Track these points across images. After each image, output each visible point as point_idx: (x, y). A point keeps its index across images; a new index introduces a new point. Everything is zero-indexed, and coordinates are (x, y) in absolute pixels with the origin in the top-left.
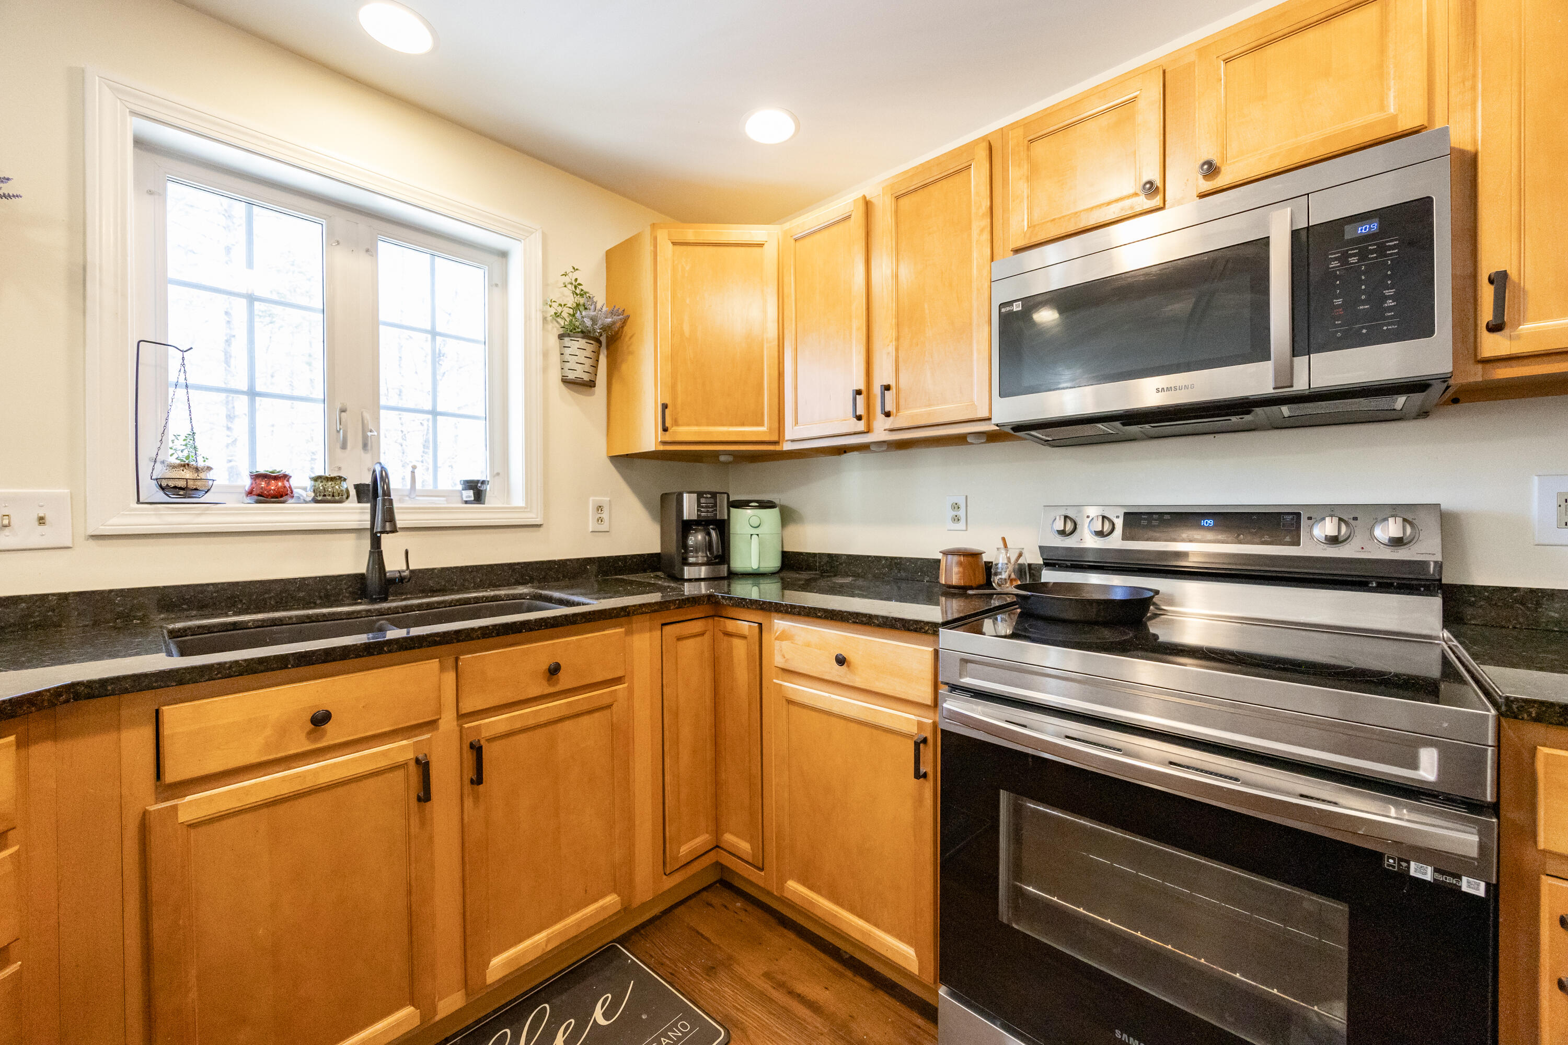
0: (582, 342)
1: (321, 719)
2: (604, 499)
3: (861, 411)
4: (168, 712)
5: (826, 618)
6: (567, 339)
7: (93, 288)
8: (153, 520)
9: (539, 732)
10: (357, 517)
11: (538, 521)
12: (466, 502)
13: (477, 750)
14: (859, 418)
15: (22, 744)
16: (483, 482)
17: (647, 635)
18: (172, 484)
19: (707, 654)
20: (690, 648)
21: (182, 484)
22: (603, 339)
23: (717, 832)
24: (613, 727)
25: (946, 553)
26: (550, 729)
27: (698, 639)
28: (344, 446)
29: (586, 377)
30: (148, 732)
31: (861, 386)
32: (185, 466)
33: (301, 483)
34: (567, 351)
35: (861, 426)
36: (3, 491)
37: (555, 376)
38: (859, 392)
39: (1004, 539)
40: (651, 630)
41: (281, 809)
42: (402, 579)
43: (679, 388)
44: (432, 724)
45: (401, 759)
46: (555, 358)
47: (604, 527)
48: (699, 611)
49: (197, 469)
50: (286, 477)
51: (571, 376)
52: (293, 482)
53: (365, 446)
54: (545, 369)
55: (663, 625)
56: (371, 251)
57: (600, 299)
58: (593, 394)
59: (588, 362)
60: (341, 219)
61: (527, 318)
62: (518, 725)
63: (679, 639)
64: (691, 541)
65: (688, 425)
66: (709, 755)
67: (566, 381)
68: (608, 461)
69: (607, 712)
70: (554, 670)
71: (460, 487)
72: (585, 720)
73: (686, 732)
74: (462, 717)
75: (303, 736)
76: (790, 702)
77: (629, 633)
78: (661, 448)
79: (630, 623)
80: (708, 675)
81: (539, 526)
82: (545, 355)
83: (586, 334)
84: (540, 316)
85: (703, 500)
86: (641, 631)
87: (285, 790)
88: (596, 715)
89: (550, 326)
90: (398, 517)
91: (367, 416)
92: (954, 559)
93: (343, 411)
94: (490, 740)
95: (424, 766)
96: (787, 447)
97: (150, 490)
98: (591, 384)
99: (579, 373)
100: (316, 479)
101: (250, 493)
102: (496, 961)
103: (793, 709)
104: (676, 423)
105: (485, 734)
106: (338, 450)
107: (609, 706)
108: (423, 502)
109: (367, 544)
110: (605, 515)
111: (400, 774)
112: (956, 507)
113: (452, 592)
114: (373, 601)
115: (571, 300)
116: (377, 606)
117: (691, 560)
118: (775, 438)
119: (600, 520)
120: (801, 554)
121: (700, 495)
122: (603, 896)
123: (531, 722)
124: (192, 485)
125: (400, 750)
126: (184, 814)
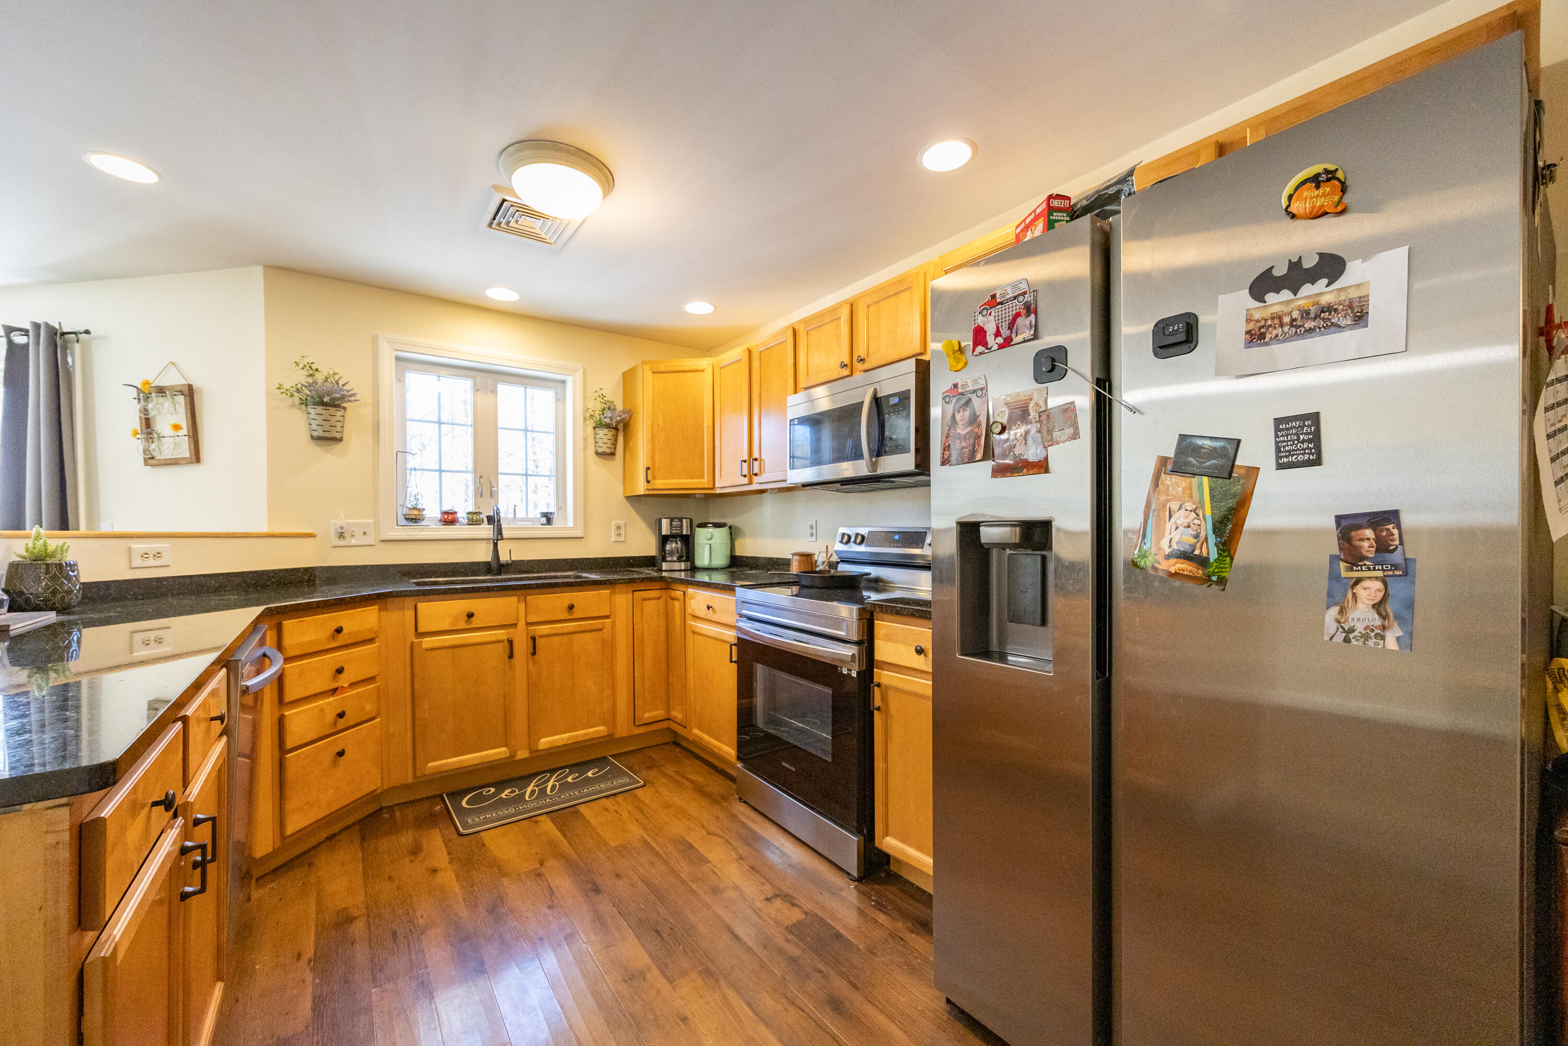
0: (606, 431)
1: (470, 616)
2: (622, 522)
3: (745, 472)
4: (420, 605)
6: (597, 429)
7: (382, 432)
8: (404, 533)
9: (564, 637)
10: (487, 532)
11: (580, 535)
12: (543, 524)
13: (534, 639)
14: (745, 476)
15: (380, 610)
16: (551, 513)
17: (624, 595)
18: (410, 517)
19: (661, 610)
20: (650, 606)
21: (414, 517)
22: (621, 427)
23: (668, 710)
24: (604, 641)
25: (793, 555)
26: (570, 636)
27: (657, 601)
28: (481, 496)
29: (608, 451)
30: (413, 613)
31: (746, 458)
32: (415, 509)
33: (462, 515)
34: (598, 436)
35: (746, 480)
36: (352, 520)
37: (591, 451)
38: (745, 461)
39: (827, 547)
40: (626, 593)
41: (455, 650)
42: (507, 565)
43: (656, 457)
44: (514, 625)
45: (501, 638)
46: (591, 441)
47: (622, 539)
48: (658, 585)
49: (419, 510)
50: (455, 513)
51: (600, 450)
52: (458, 515)
53: (491, 495)
54: (585, 448)
55: (634, 591)
56: (494, 390)
57: (618, 404)
58: (615, 459)
59: (610, 442)
60: (480, 378)
61: (575, 419)
62: (554, 632)
63: (644, 600)
64: (668, 547)
65: (661, 479)
66: (664, 665)
67: (597, 453)
68: (625, 500)
69: (600, 633)
70: (571, 607)
71: (539, 516)
72: (588, 635)
73: (649, 651)
74: (528, 624)
75: (463, 622)
76: (694, 632)
77: (613, 593)
78: (647, 493)
79: (614, 588)
80: (663, 621)
81: (582, 538)
82: (585, 439)
83: (608, 426)
84: (582, 417)
85: (674, 523)
86: (621, 593)
87: (458, 642)
88: (595, 633)
89: (588, 423)
90: (504, 532)
91: (492, 479)
92: (798, 557)
93: (481, 477)
94: (541, 636)
95: (510, 642)
96: (718, 491)
97: (402, 520)
98: (613, 454)
99: (604, 449)
100: (469, 513)
101: (440, 521)
102: (544, 741)
103: (696, 636)
104: (654, 477)
105: (538, 633)
106: (479, 498)
107: (601, 630)
108: (519, 524)
109: (491, 546)
110: (622, 532)
111: (501, 645)
112: (812, 527)
113: (534, 573)
114: (495, 575)
115: (599, 407)
116: (496, 577)
117: (669, 559)
118: (711, 486)
119: (619, 535)
120: (743, 557)
121: (672, 520)
123: (561, 631)
124: (418, 517)
125: (501, 634)
126: (425, 646)
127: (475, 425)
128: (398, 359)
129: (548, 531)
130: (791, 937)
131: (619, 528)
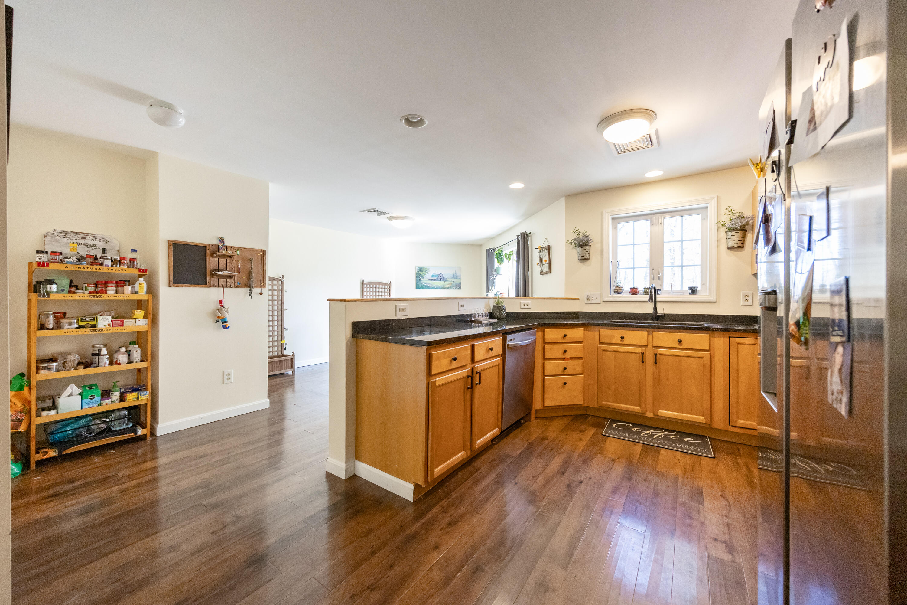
0: (736, 233)
1: (623, 338)
2: (749, 292)
4: (601, 330)
6: (728, 233)
8: (612, 298)
12: (689, 294)
13: (657, 356)
15: (584, 330)
16: (695, 287)
18: (617, 291)
20: (745, 348)
24: (704, 365)
28: (653, 279)
29: (738, 245)
30: (598, 333)
32: (618, 287)
33: (641, 289)
34: (728, 237)
37: (724, 246)
41: (618, 354)
42: (661, 316)
44: (646, 346)
46: (724, 241)
47: (749, 303)
48: (752, 335)
49: (621, 288)
50: (636, 288)
51: (729, 246)
52: (639, 290)
53: (659, 278)
55: (730, 337)
58: (745, 250)
62: (668, 353)
63: (739, 344)
67: (728, 248)
68: (752, 276)
70: (680, 341)
71: (687, 289)
72: (692, 359)
74: (654, 347)
75: (620, 341)
77: (712, 337)
81: (715, 302)
82: (719, 240)
83: (735, 230)
84: (716, 227)
86: (719, 337)
87: (618, 350)
88: (697, 359)
89: (720, 230)
91: (660, 270)
93: (653, 270)
94: (661, 355)
95: (643, 355)
97: (613, 293)
98: (742, 247)
99: (735, 245)
100: (645, 288)
101: (630, 292)
102: (662, 411)
105: (659, 352)
106: (652, 280)
107: (702, 358)
108: (675, 294)
109: (653, 306)
110: (750, 299)
111: (637, 355)
113: (679, 321)
114: (654, 320)
115: (729, 218)
119: (747, 300)
122: (698, 416)
123: (674, 354)
124: (620, 291)
125: (638, 350)
126: (602, 348)
127: (651, 243)
128: (613, 219)
129: (693, 298)
131: (747, 296)
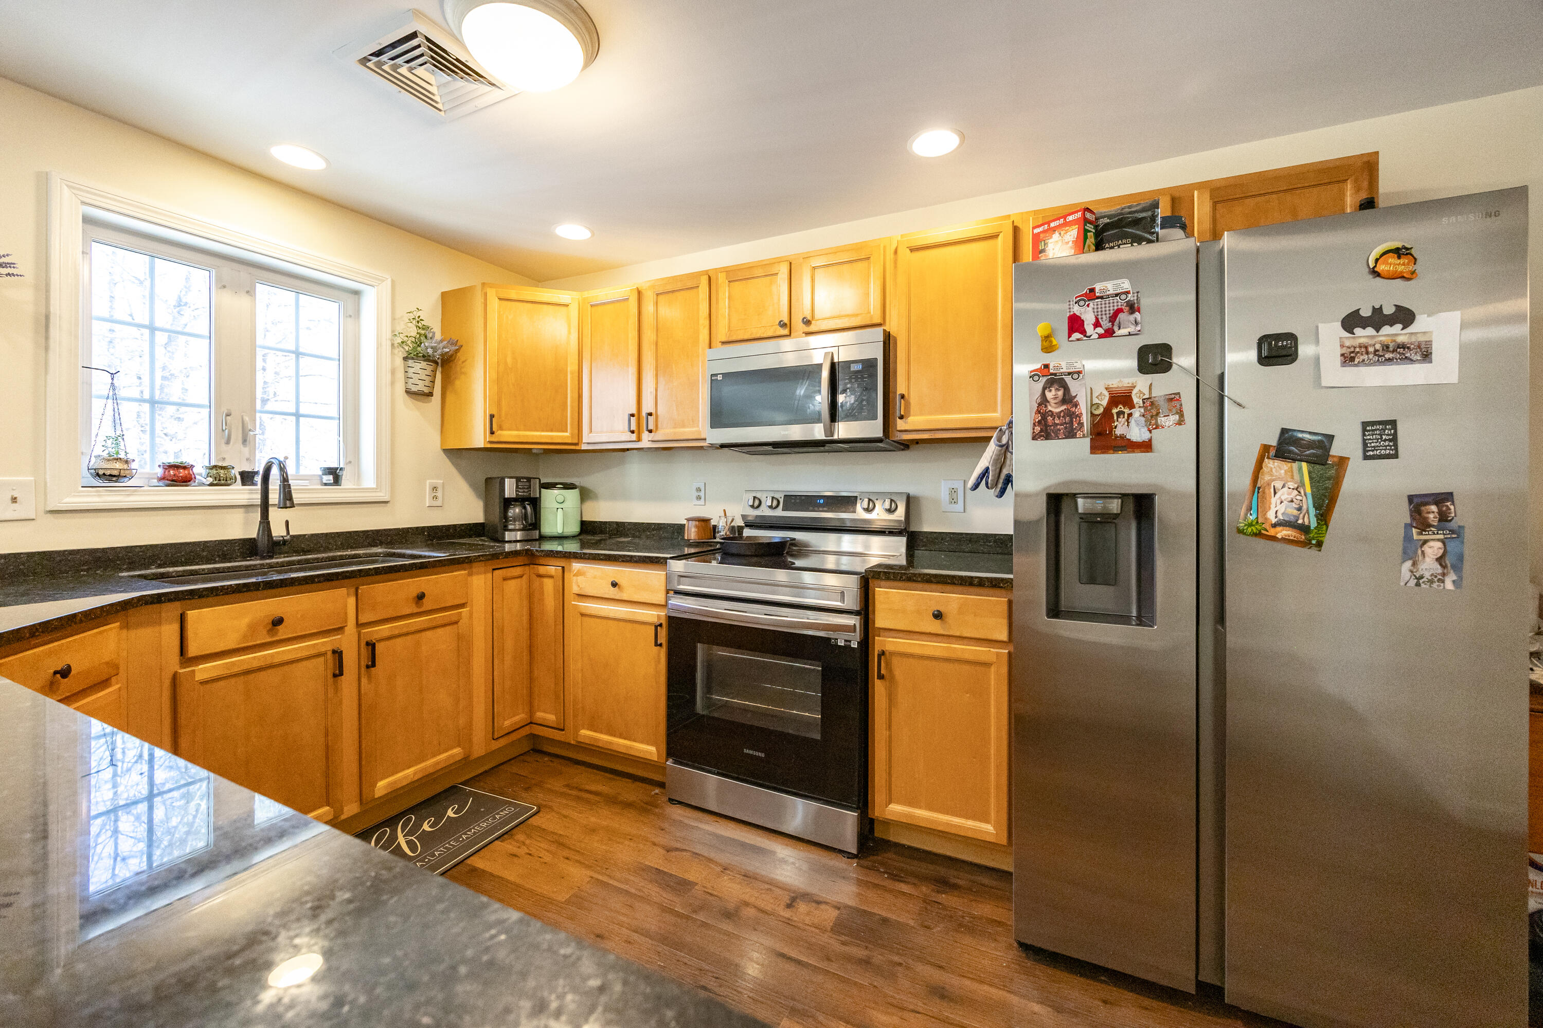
0: (424, 364)
1: (278, 622)
2: (439, 482)
3: (633, 427)
5: (605, 560)
6: (410, 361)
7: (54, 332)
8: (94, 500)
9: (409, 638)
10: (247, 496)
11: (386, 499)
12: (326, 484)
13: (372, 646)
14: (633, 432)
16: (339, 468)
17: (483, 576)
18: (108, 473)
19: (524, 591)
20: (512, 585)
21: (115, 473)
22: (439, 361)
23: (532, 711)
24: (459, 637)
25: (688, 520)
26: (417, 636)
27: (519, 579)
28: (228, 442)
29: (426, 390)
30: (176, 627)
31: (634, 411)
32: (118, 459)
33: (199, 470)
34: (409, 370)
35: (634, 437)
36: (1, 478)
37: (400, 388)
38: (633, 415)
39: (724, 511)
40: (485, 573)
41: (251, 677)
42: (285, 542)
43: (504, 402)
44: (340, 630)
45: (323, 650)
46: (400, 375)
47: (439, 503)
48: (521, 560)
49: (127, 462)
50: (192, 466)
51: (414, 389)
52: (195, 470)
53: (244, 441)
54: (393, 383)
55: (494, 569)
56: (251, 292)
57: (437, 329)
58: (430, 402)
59: (428, 379)
60: (227, 269)
61: (379, 346)
62: (397, 632)
63: (505, 579)
64: (511, 513)
65: (510, 430)
66: (526, 658)
67: (408, 392)
68: (442, 453)
69: (455, 626)
70: (421, 597)
71: (321, 473)
72: (440, 631)
73: (509, 644)
74: (359, 625)
75: (265, 632)
76: (582, 615)
77: (470, 574)
78: (489, 446)
79: (471, 568)
80: (525, 603)
81: (386, 502)
82: (393, 372)
83: (426, 358)
84: (389, 343)
85: (520, 484)
86: (478, 573)
87: (256, 664)
88: (448, 628)
89: (396, 351)
90: (294, 496)
91: (246, 419)
92: (694, 523)
93: (228, 415)
94: (380, 640)
95: (338, 654)
96: (584, 447)
97: (91, 480)
98: (430, 394)
99: (421, 387)
100: (211, 468)
101: (162, 479)
102: (381, 784)
103: (586, 619)
104: (501, 428)
105: (376, 636)
106: (224, 446)
107: (456, 623)
109: (257, 516)
110: (439, 494)
111: (322, 659)
112: (699, 490)
114: (263, 558)
115: (413, 332)
116: (268, 561)
117: (511, 527)
118: (576, 441)
119: (435, 497)
120: (596, 522)
121: (518, 480)
122: (452, 748)
123: (405, 630)
124: (122, 473)
125: (324, 643)
126: (199, 677)
127: (212, 338)
128: (86, 218)
129: (333, 494)
130: (843, 938)
131: (435, 488)
